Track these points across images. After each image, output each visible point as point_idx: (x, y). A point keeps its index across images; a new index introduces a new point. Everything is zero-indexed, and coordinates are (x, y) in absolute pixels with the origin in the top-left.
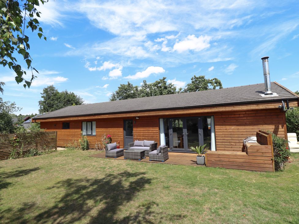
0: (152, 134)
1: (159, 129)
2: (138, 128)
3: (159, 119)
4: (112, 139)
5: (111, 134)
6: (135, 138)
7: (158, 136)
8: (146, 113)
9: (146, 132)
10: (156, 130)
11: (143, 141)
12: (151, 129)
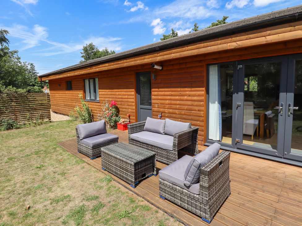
0: (189, 103)
1: (207, 92)
2: (160, 89)
3: (208, 66)
4: (120, 109)
5: (119, 100)
6: (156, 109)
7: (203, 108)
8: (174, 51)
9: (177, 97)
10: (199, 96)
11: (163, 121)
12: (188, 91)
